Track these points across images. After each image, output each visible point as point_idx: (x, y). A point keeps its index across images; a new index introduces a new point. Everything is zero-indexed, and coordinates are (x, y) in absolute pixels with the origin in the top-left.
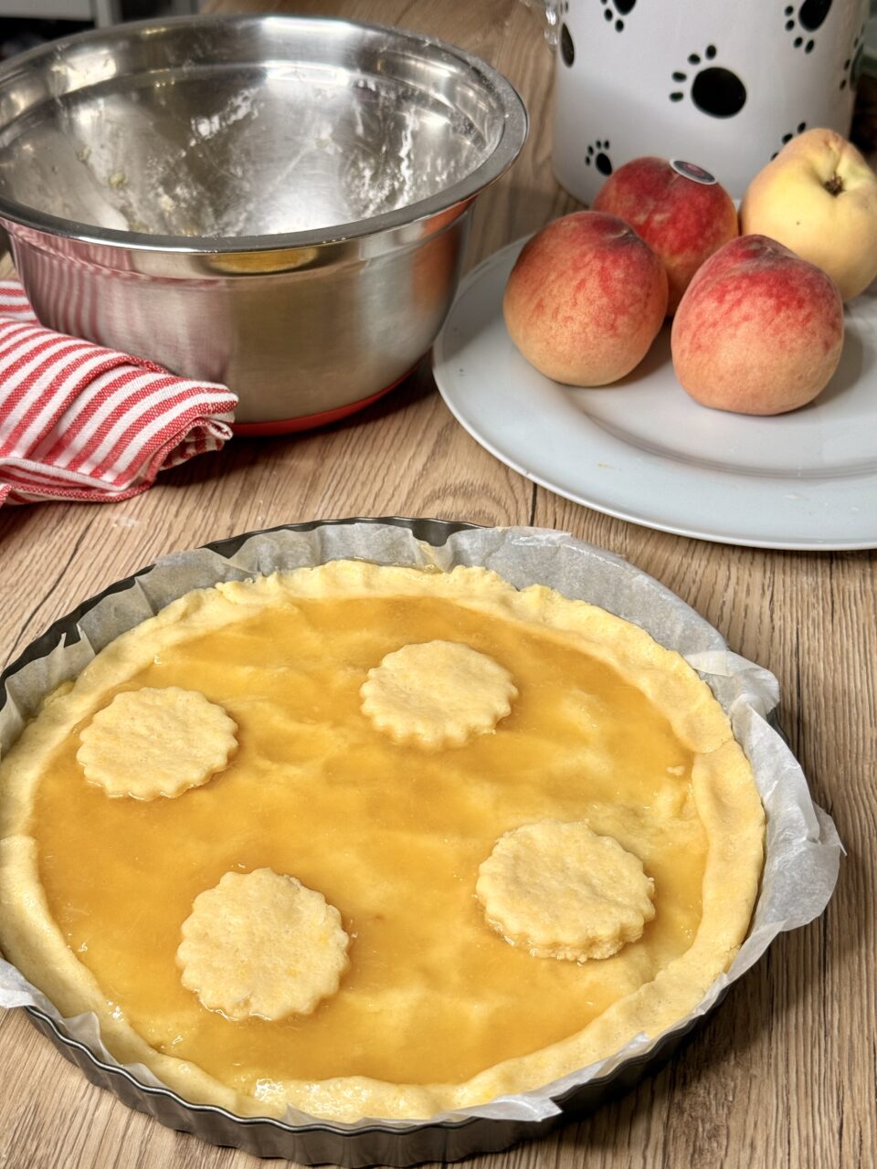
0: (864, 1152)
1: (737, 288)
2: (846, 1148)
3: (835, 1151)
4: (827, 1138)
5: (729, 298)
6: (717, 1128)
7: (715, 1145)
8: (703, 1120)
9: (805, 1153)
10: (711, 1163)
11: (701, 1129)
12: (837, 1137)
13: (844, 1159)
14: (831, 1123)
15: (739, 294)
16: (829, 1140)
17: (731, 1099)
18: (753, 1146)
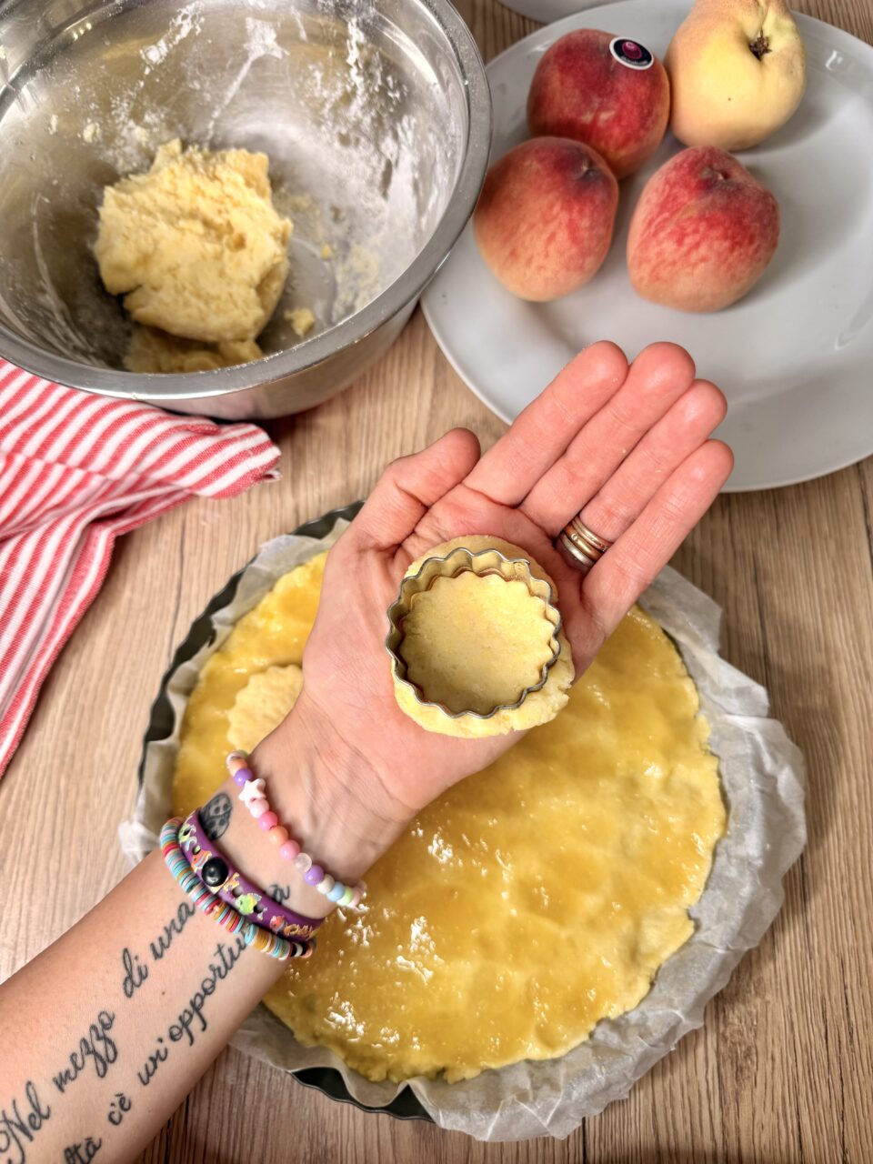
0: (842, 1050)
1: (696, 231)
2: (831, 1049)
3: (824, 1052)
4: (818, 1041)
5: (689, 241)
6: (749, 1049)
7: (749, 1062)
8: (740, 1045)
9: (806, 1057)
10: (749, 1077)
11: (739, 1052)
12: (824, 1041)
13: (830, 1058)
14: (820, 1031)
15: (697, 237)
16: (820, 1044)
17: (755, 1023)
18: (773, 1059)
